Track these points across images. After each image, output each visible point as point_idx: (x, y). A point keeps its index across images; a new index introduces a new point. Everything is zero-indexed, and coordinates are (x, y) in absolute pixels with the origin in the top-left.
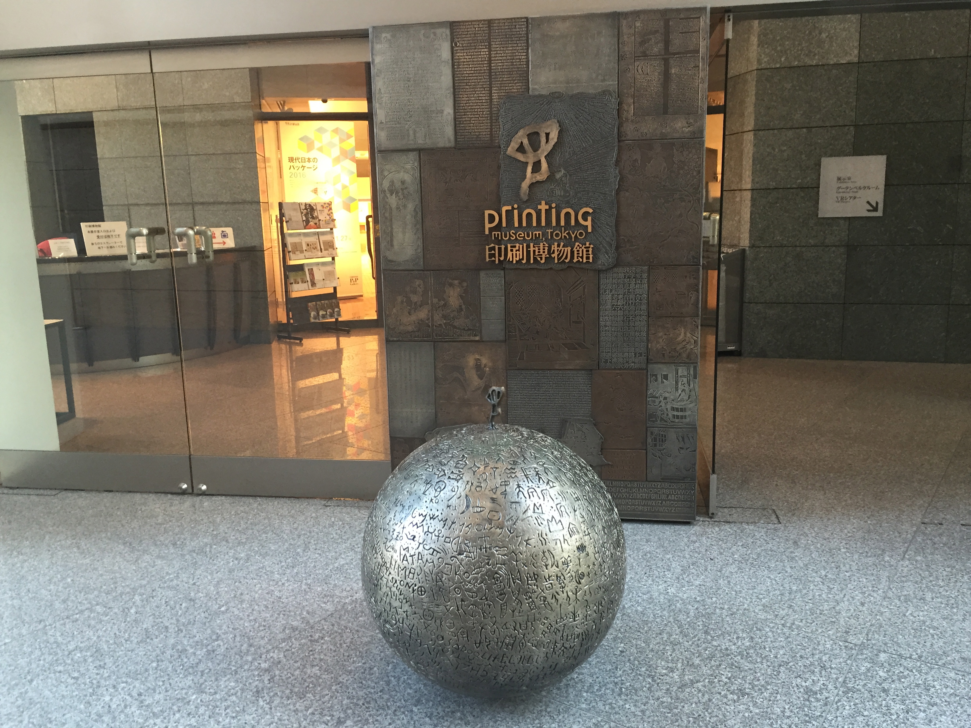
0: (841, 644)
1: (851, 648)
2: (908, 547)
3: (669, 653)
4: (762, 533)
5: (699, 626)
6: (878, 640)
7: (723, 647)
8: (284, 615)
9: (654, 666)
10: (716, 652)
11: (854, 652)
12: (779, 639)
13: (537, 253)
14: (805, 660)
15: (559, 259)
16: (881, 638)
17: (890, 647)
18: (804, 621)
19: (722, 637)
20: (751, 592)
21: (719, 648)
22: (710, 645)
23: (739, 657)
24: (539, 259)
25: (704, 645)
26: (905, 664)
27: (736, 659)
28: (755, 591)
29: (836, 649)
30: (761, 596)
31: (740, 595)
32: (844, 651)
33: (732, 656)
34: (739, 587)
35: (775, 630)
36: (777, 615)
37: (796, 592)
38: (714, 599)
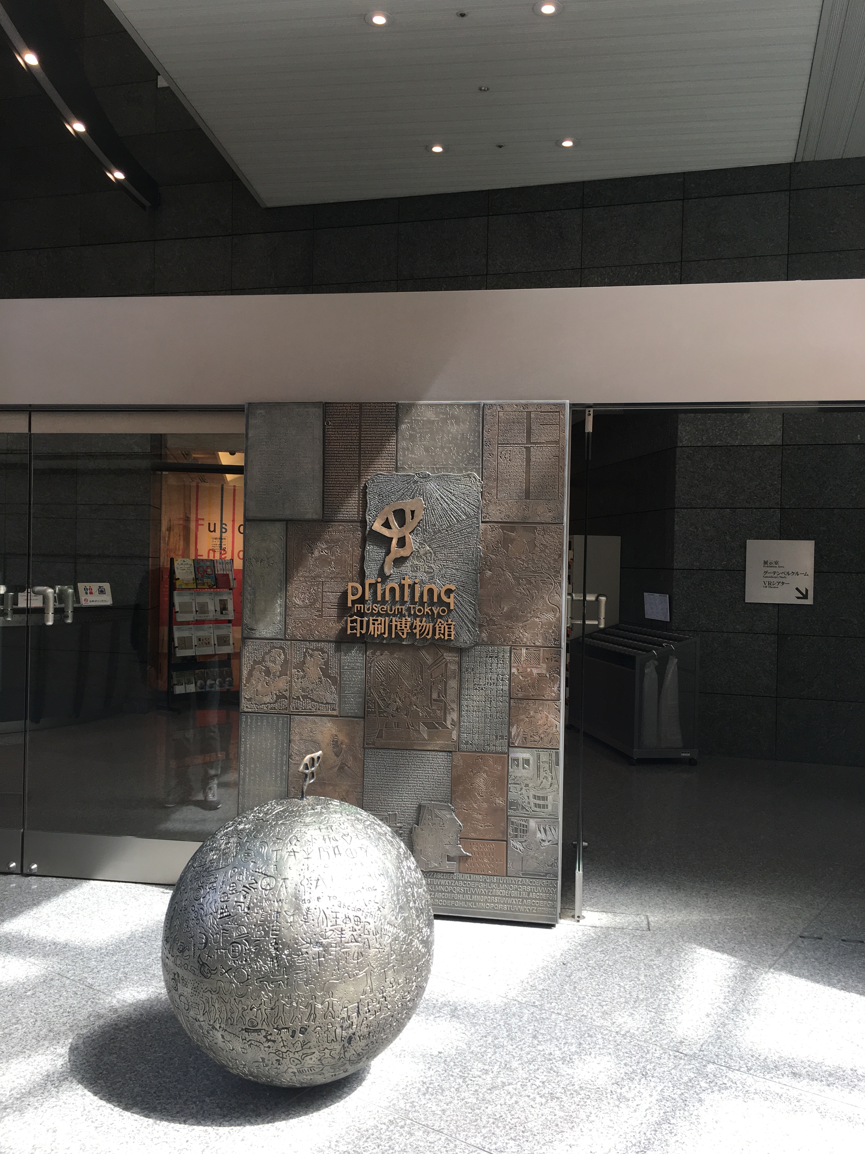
0: (671, 1053)
1: (681, 1059)
2: (777, 960)
3: (489, 1055)
4: (627, 940)
5: (529, 1030)
6: (711, 1052)
7: (547, 1052)
8: (92, 1002)
9: (469, 1068)
10: (539, 1056)
11: (682, 1062)
12: (608, 1046)
13: (399, 628)
14: (628, 1067)
15: (420, 635)
16: (716, 1049)
17: (721, 1059)
18: (640, 1030)
19: (549, 1042)
20: (595, 998)
21: (542, 1053)
22: (534, 1050)
23: (560, 1062)
24: (401, 634)
25: (528, 1049)
26: (731, 1076)
27: (556, 1064)
28: (600, 998)
29: (664, 1058)
30: (604, 1003)
31: (582, 1001)
32: (672, 1060)
33: (554, 1061)
34: (584, 993)
35: (607, 1037)
36: (614, 1023)
37: (642, 1000)
38: (553, 1004)
